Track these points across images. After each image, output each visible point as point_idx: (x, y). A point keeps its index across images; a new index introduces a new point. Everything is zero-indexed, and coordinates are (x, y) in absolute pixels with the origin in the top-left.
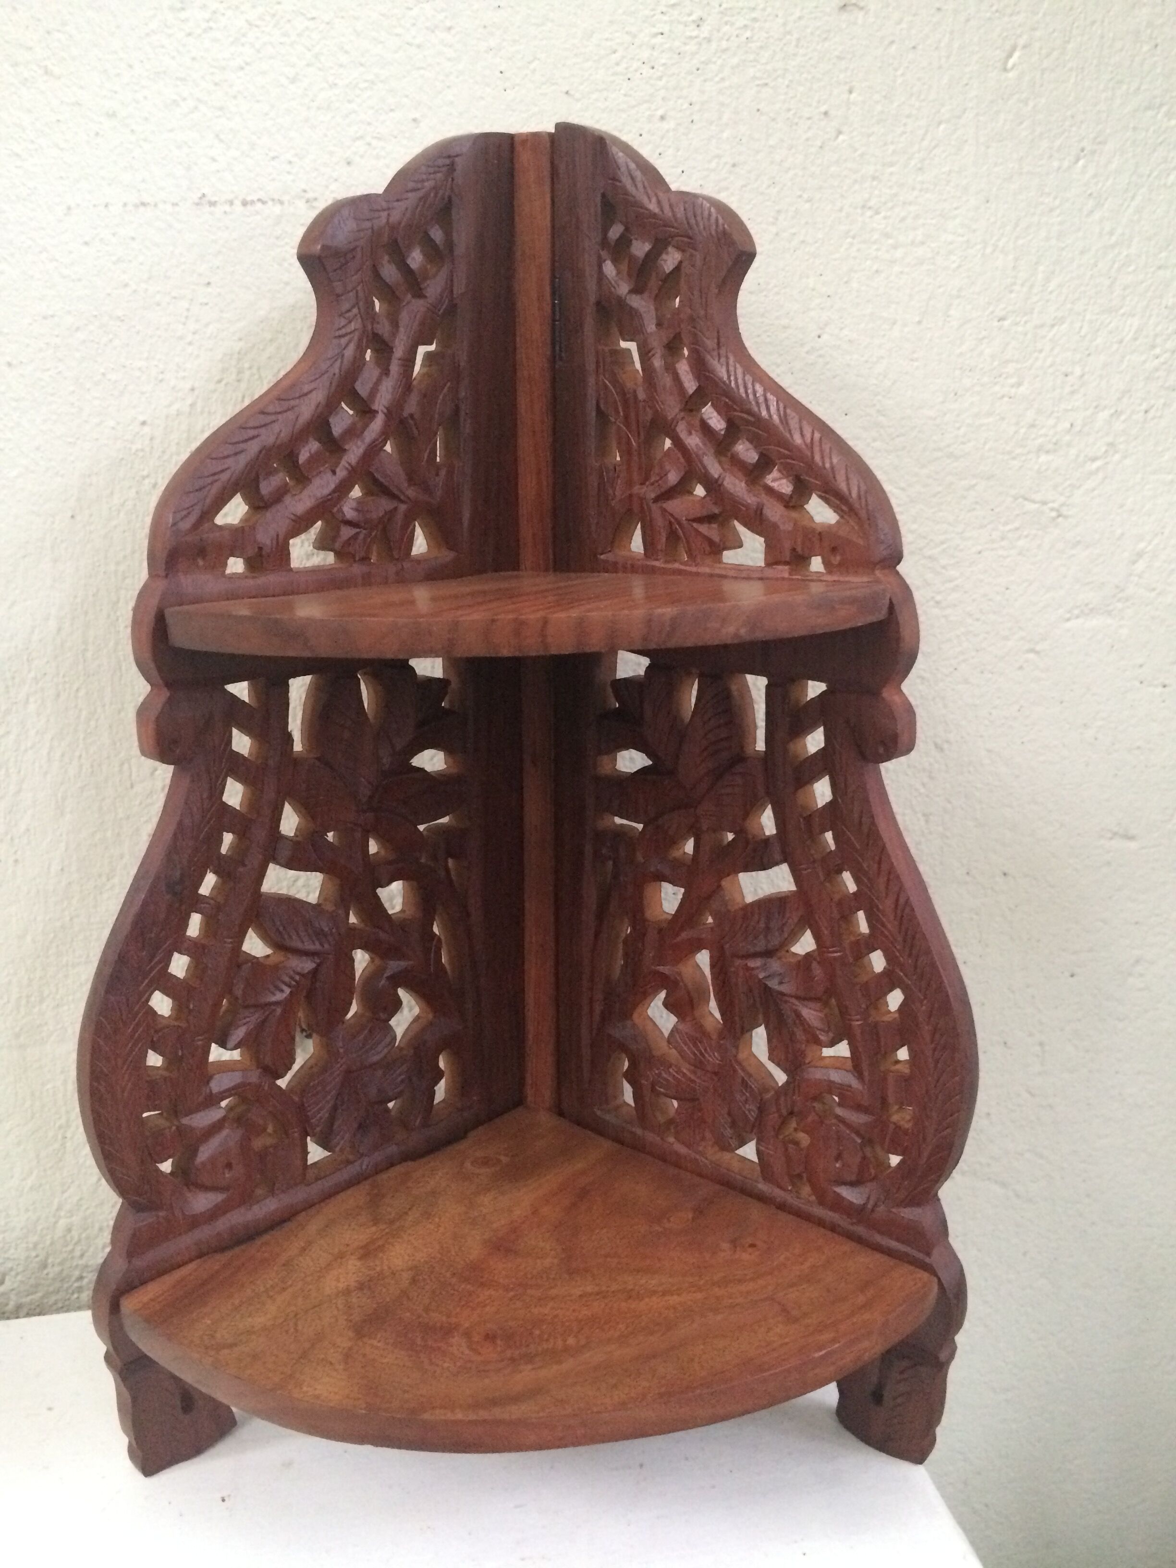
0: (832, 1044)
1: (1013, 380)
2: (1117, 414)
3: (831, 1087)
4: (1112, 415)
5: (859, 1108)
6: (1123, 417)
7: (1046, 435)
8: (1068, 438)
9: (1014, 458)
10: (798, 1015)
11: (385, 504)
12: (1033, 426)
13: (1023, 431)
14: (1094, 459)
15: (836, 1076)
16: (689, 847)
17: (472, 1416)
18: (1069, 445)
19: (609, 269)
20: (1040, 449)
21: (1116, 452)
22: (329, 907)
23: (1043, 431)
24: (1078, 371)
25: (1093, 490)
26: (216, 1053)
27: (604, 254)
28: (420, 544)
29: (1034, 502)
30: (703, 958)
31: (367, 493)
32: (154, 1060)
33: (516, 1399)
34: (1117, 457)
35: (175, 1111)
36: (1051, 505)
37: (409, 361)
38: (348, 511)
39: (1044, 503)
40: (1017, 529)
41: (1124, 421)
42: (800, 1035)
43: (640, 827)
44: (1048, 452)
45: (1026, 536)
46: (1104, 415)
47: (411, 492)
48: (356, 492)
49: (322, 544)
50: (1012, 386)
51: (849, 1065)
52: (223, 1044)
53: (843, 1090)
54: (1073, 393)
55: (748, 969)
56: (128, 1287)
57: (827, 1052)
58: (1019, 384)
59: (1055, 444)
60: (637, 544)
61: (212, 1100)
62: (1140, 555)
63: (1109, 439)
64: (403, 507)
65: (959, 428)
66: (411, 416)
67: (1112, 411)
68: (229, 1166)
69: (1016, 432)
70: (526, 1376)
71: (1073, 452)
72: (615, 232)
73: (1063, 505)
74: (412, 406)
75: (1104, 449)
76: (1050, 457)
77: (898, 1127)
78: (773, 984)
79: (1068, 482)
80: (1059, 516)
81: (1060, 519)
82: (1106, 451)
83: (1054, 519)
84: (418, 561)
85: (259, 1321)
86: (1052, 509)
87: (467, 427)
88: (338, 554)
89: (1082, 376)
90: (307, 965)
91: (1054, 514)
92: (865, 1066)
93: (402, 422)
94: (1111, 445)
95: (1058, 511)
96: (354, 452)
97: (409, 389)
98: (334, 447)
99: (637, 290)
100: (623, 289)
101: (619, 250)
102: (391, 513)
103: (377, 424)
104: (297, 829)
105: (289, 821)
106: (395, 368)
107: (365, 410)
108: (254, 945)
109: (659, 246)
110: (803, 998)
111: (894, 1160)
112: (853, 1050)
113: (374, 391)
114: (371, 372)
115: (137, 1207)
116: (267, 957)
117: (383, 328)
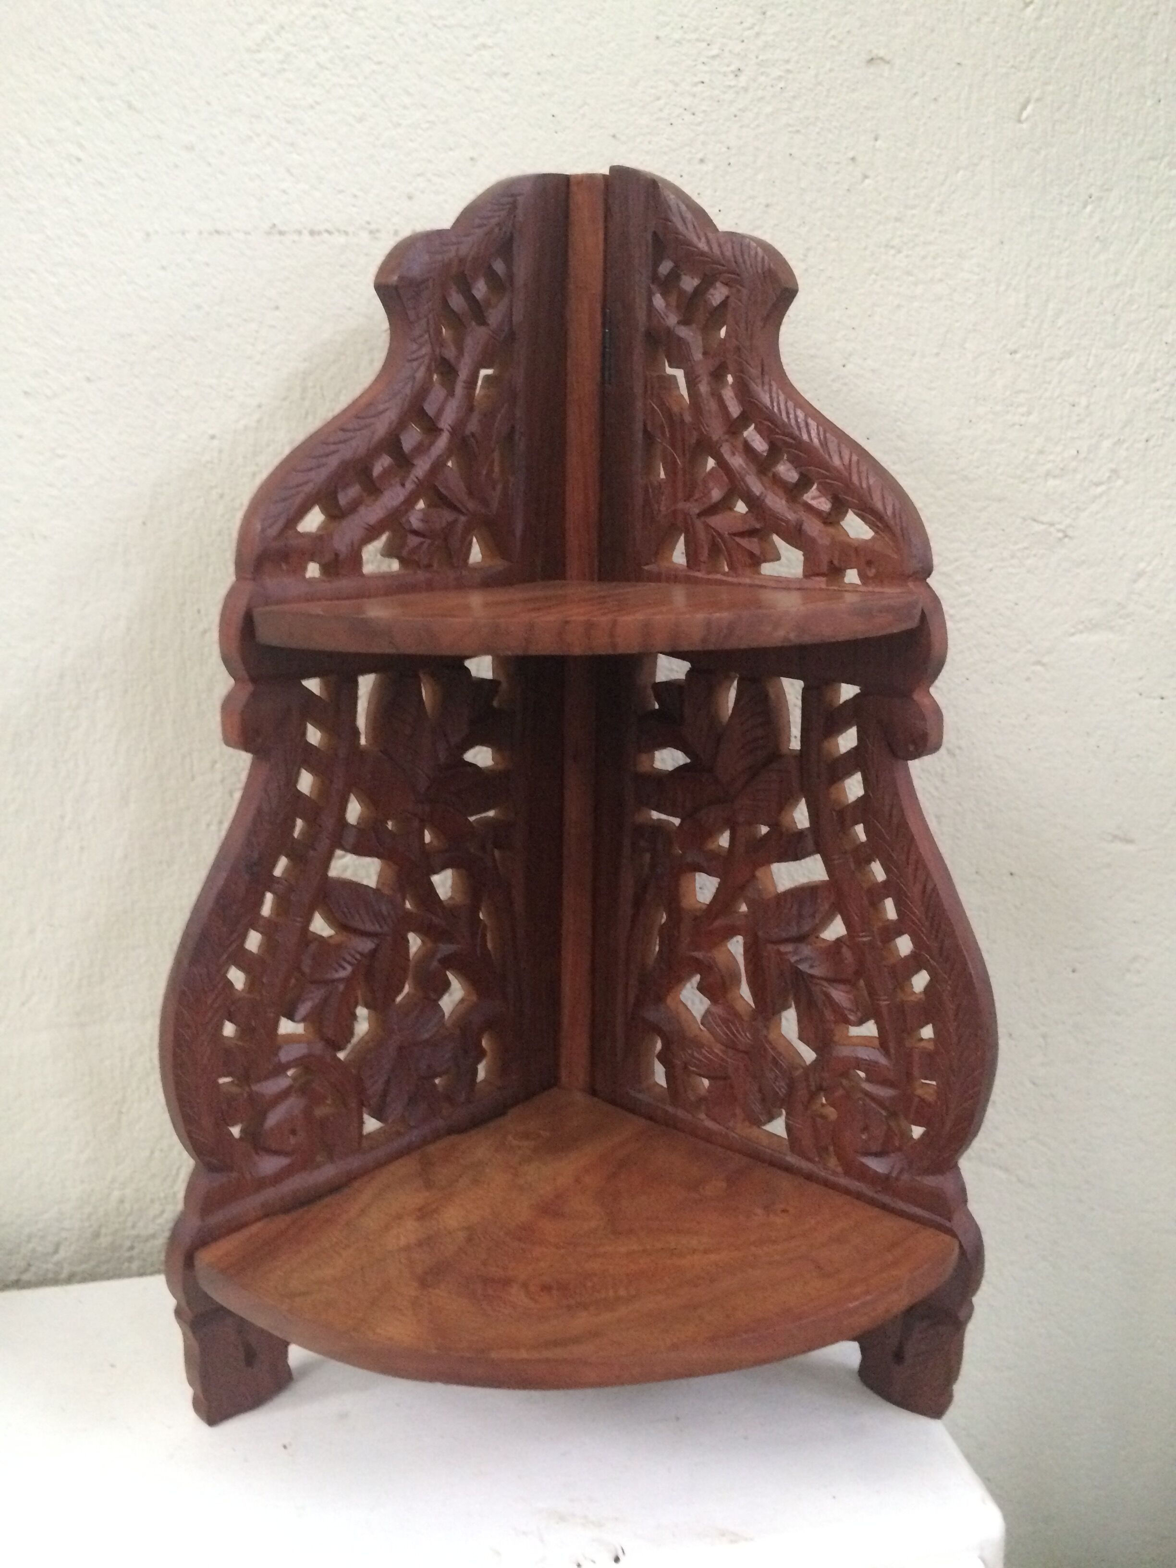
0: (860, 1022)
1: (1023, 410)
2: (1119, 442)
3: (859, 1063)
4: (1115, 444)
5: (885, 1082)
6: (1125, 445)
7: (1054, 461)
8: (1074, 464)
9: (1024, 482)
10: (828, 996)
11: (448, 516)
12: (1041, 452)
13: (1032, 457)
14: (1097, 484)
15: (864, 1054)
16: (725, 839)
18: (1075, 470)
19: (658, 301)
20: (1048, 474)
21: (1119, 477)
22: (387, 891)
23: (1051, 457)
24: (1084, 401)
25: (1097, 513)
26: (286, 1027)
27: (653, 286)
28: (476, 554)
29: (1042, 523)
30: (737, 944)
31: (429, 505)
32: (229, 1029)
33: (577, 1340)
34: (1120, 482)
35: (245, 1078)
36: (1058, 526)
37: (471, 385)
38: (414, 521)
39: (1052, 524)
40: (1026, 548)
41: (1127, 449)
42: (829, 1015)
43: (678, 821)
44: (1055, 477)
45: (1035, 555)
46: (1106, 444)
47: (471, 505)
48: (421, 505)
49: (389, 553)
50: (1023, 415)
51: (877, 1043)
52: (291, 1017)
53: (870, 1067)
54: (1079, 422)
55: (779, 953)
56: (204, 1240)
57: (855, 1031)
58: (1029, 413)
59: (1062, 469)
60: (679, 556)
61: (281, 1069)
62: (1140, 574)
63: (1112, 466)
64: (463, 519)
65: (973, 453)
66: (473, 435)
67: (1116, 439)
68: (294, 1132)
69: (1026, 458)
70: (584, 1321)
71: (1079, 476)
72: (665, 267)
73: (1070, 526)
74: (473, 426)
75: (1107, 475)
76: (1057, 482)
77: (922, 1101)
78: (804, 967)
79: (1074, 505)
80: (1066, 536)
81: (1066, 540)
82: (1109, 477)
83: (1060, 539)
84: (475, 569)
85: (328, 1272)
86: (1059, 531)
87: (521, 445)
88: (403, 561)
89: (1087, 407)
90: (368, 945)
91: (1060, 535)
92: (891, 1045)
93: (464, 440)
94: (1114, 471)
95: (1063, 531)
96: (422, 467)
97: (471, 409)
98: (403, 461)
99: (685, 322)
100: (672, 320)
101: (668, 284)
102: (452, 524)
103: (443, 441)
104: (361, 818)
105: (354, 811)
106: (459, 389)
107: (432, 428)
108: (320, 926)
109: (708, 281)
110: (833, 981)
111: (917, 1131)
112: (880, 1029)
113: (440, 411)
114: (438, 393)
115: (211, 1168)
116: (331, 937)
117: (450, 353)
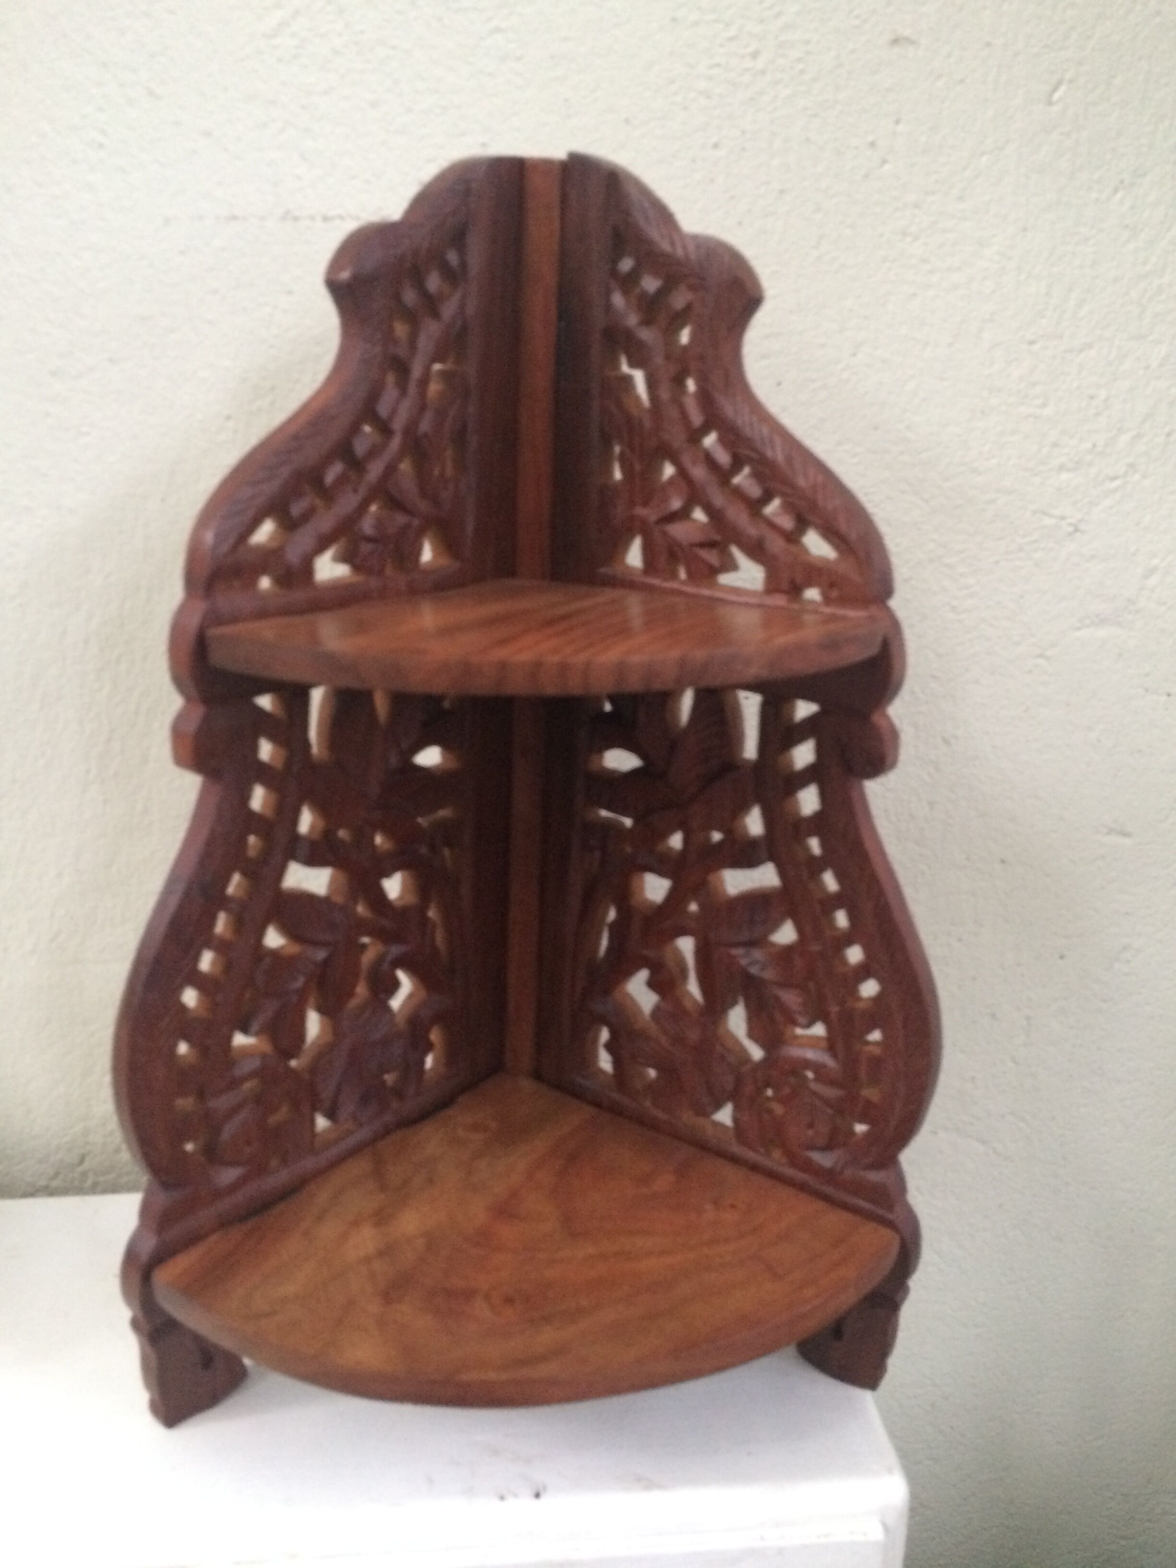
0: (809, 1023)
2: (1138, 436)
3: (807, 1064)
4: (1134, 438)
5: (832, 1083)
6: (1145, 440)
7: (1068, 455)
8: (1089, 457)
10: (777, 999)
11: (401, 519)
12: (1055, 445)
13: (1046, 450)
15: (810, 1054)
16: (676, 841)
17: (504, 1376)
18: (1090, 464)
19: (618, 300)
20: (1061, 468)
21: (1136, 472)
22: (339, 899)
23: (1066, 451)
24: (1103, 394)
25: (1111, 507)
26: (240, 1040)
27: (613, 284)
28: (427, 554)
29: (1052, 517)
30: (686, 945)
31: (380, 508)
33: (543, 1358)
34: (1137, 477)
35: (201, 1095)
36: (1069, 521)
37: (424, 382)
38: (367, 526)
39: (1063, 518)
40: (1035, 542)
41: (1146, 444)
42: (778, 1016)
43: (628, 822)
44: (1069, 470)
45: (1043, 549)
46: (1125, 438)
47: (423, 506)
48: (373, 508)
49: (343, 558)
51: (824, 1044)
52: (245, 1031)
53: (818, 1068)
54: (1097, 415)
55: (729, 955)
56: (159, 1258)
57: (799, 1031)
59: (1077, 463)
60: (634, 556)
61: (234, 1084)
62: (1152, 571)
63: (1130, 460)
64: (416, 522)
66: (426, 435)
67: (1135, 433)
68: (248, 1143)
69: (1039, 451)
70: (548, 1336)
71: (1094, 471)
72: (626, 265)
73: (1082, 520)
74: (425, 426)
75: (1124, 469)
76: (1071, 476)
77: (868, 1102)
78: (754, 970)
79: (1087, 500)
80: (1077, 530)
81: (1077, 534)
82: (1126, 472)
83: (1071, 534)
84: (427, 572)
85: (289, 1289)
86: (1070, 525)
87: (473, 442)
88: (354, 566)
89: (1106, 400)
90: (321, 955)
91: (1071, 529)
92: (840, 1046)
93: (416, 441)
94: (1131, 466)
95: (1074, 525)
96: (375, 470)
97: (423, 408)
98: (356, 465)
99: (647, 322)
100: (632, 320)
101: (629, 282)
102: (406, 527)
103: (396, 443)
104: (312, 827)
105: (306, 821)
106: (412, 389)
107: (385, 429)
108: (273, 939)
109: (671, 283)
110: (786, 985)
111: (860, 1128)
112: (830, 1029)
113: (394, 411)
114: (390, 393)
115: (166, 1186)
116: (282, 947)
117: (402, 351)
